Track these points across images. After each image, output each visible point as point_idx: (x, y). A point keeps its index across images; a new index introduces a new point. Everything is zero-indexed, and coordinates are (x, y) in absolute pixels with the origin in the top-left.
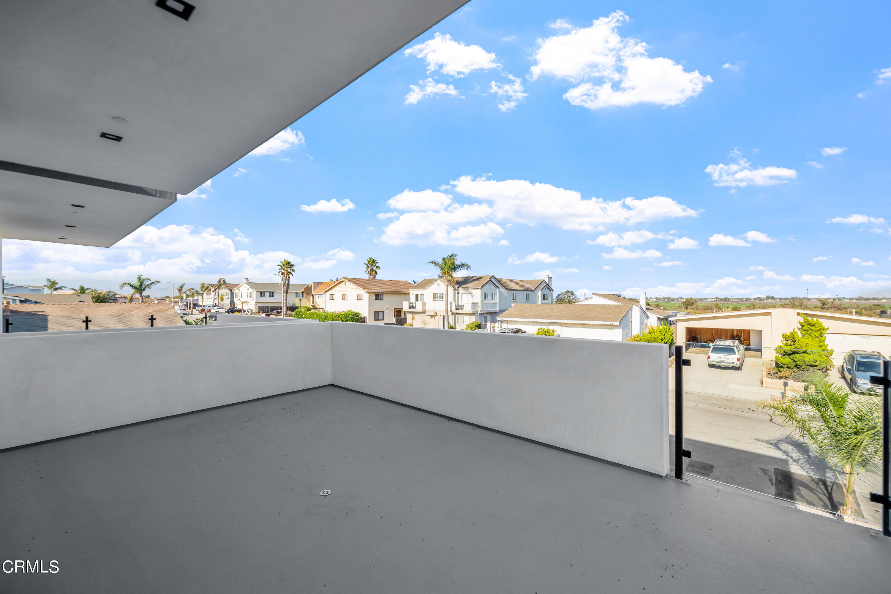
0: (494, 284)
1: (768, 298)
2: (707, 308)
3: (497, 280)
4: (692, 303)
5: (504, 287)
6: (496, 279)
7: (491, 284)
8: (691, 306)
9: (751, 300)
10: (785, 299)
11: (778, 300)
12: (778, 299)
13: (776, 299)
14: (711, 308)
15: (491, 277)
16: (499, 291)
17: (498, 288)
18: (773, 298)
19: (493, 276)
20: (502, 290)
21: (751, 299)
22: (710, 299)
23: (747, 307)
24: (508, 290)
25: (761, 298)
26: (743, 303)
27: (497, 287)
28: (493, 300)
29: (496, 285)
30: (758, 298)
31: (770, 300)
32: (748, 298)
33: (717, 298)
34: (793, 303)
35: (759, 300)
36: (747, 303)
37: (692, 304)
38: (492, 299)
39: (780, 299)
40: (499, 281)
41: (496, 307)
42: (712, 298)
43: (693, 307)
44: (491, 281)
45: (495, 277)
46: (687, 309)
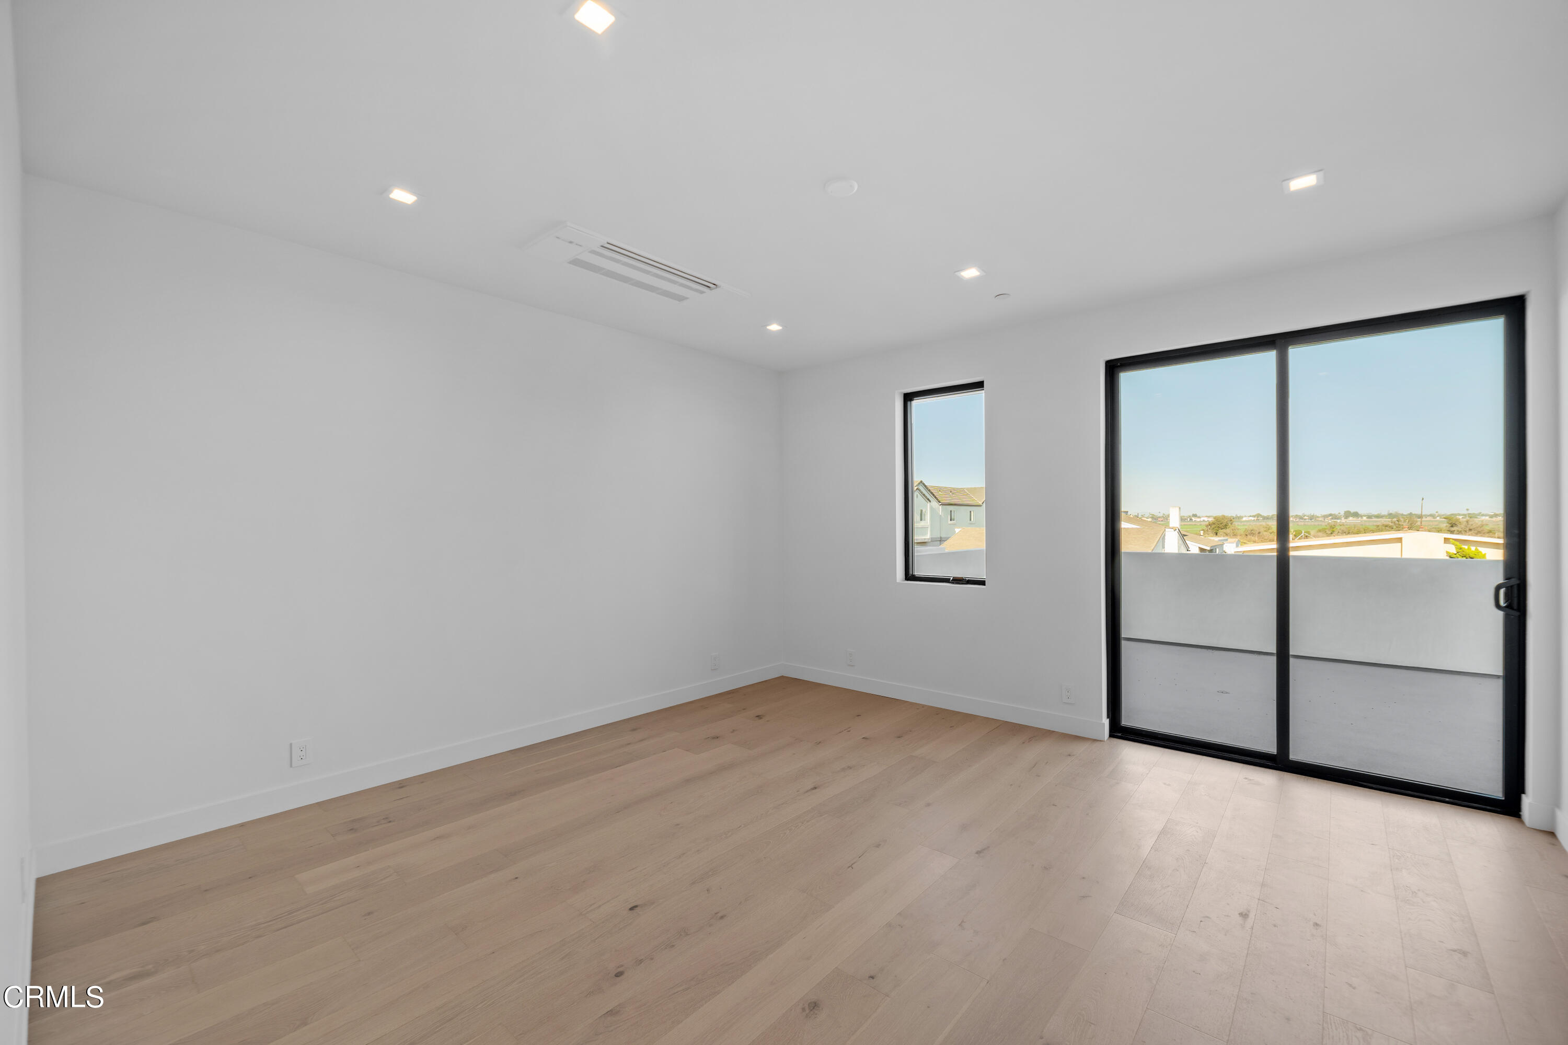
0: (924, 495)
1: (1348, 514)
2: (1252, 533)
3: (927, 488)
4: (1226, 525)
5: (937, 499)
6: (925, 486)
7: (919, 495)
8: (1224, 530)
9: (1317, 519)
10: (1378, 516)
11: (1365, 518)
12: (1365, 516)
13: (1362, 516)
14: (1259, 533)
15: (919, 484)
16: (931, 508)
17: (930, 501)
18: (1356, 515)
19: (921, 482)
20: (934, 503)
21: (1318, 517)
22: (1245, 516)
23: (1320, 531)
24: (943, 504)
25: (1334, 515)
26: (1306, 523)
27: (928, 499)
28: (923, 522)
29: (926, 497)
30: (1330, 515)
31: (1351, 518)
32: (1313, 516)
33: (1258, 515)
34: (1397, 522)
35: (1332, 519)
36: (1313, 524)
37: (1226, 527)
38: (921, 520)
39: (1369, 517)
40: (929, 490)
41: (926, 534)
42: (1250, 516)
43: (1228, 531)
44: (920, 490)
45: (924, 484)
46: (1217, 534)
